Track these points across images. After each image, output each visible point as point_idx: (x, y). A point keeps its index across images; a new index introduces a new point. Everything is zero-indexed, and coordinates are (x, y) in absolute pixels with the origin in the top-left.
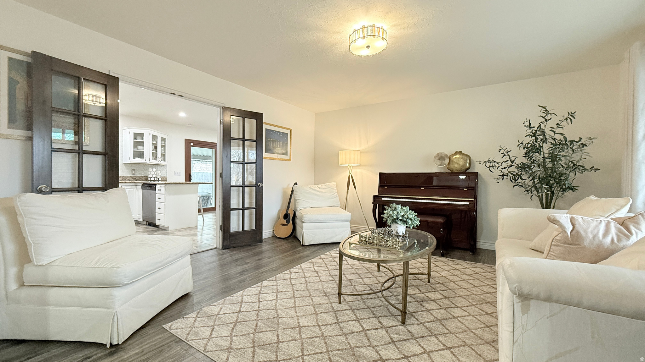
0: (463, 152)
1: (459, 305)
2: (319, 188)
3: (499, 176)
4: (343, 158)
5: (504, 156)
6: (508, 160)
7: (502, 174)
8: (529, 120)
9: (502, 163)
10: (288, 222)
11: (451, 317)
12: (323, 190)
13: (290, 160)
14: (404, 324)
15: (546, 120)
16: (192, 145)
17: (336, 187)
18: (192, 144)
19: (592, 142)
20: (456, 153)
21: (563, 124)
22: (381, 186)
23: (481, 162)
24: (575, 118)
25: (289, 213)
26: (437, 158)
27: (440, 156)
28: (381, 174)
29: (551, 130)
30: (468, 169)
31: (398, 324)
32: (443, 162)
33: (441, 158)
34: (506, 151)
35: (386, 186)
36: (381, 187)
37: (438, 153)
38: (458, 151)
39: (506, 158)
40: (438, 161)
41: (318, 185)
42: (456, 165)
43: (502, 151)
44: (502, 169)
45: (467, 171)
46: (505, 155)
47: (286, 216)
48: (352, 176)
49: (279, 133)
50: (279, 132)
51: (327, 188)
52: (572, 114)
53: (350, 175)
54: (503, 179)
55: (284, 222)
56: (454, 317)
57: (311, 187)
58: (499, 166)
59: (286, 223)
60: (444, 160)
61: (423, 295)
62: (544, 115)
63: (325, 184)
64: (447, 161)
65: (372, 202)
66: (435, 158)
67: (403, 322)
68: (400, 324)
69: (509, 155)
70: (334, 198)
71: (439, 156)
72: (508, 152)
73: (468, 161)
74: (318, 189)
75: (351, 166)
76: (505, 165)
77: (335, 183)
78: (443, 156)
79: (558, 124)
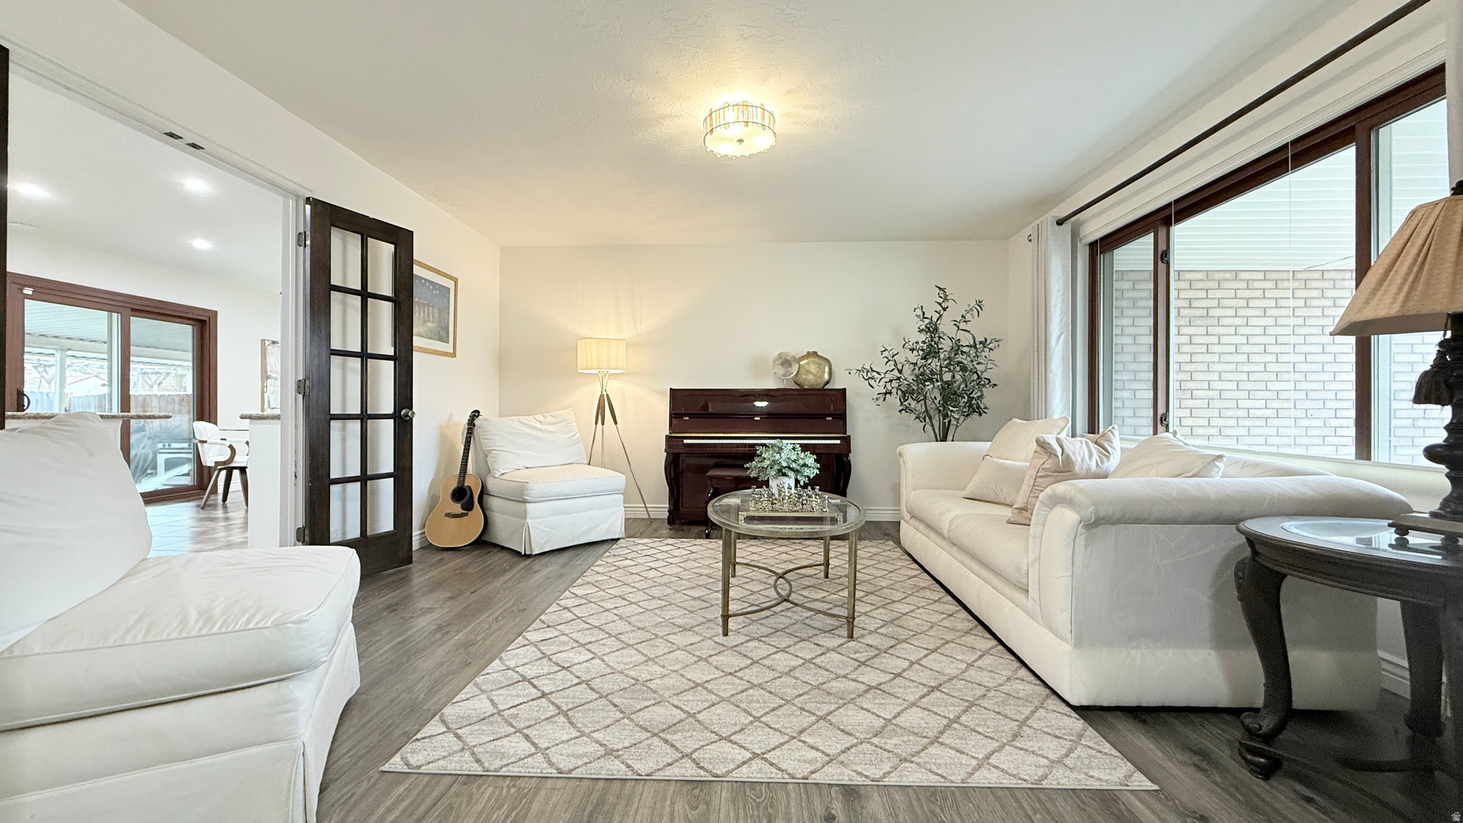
0: (819, 354)
1: (895, 599)
2: (541, 422)
3: (879, 394)
4: (587, 356)
5: (887, 362)
6: (894, 369)
7: (884, 391)
8: (922, 307)
9: (885, 374)
10: (468, 507)
11: (900, 615)
12: (550, 428)
13: (454, 355)
14: (852, 638)
15: (945, 309)
16: (30, 293)
17: (574, 420)
18: (28, 291)
19: (999, 345)
20: (809, 355)
21: (968, 317)
22: (675, 416)
23: (851, 372)
24: (982, 310)
25: (466, 484)
26: (779, 363)
27: (783, 359)
28: (674, 392)
29: (955, 324)
30: (828, 383)
31: (844, 640)
32: (789, 369)
33: (786, 362)
34: (891, 353)
35: (686, 415)
36: (675, 418)
37: (780, 353)
38: (811, 350)
39: (891, 365)
40: (780, 367)
41: (536, 416)
42: (810, 377)
43: (886, 354)
44: (886, 382)
45: (826, 387)
46: (890, 360)
47: (461, 494)
48: (607, 395)
49: (432, 285)
50: (431, 282)
51: (558, 423)
52: (979, 303)
53: (605, 394)
54: (884, 399)
55: (457, 508)
56: (904, 615)
57: (522, 420)
58: (882, 378)
59: (461, 511)
60: (790, 366)
61: (834, 596)
62: (941, 300)
63: (551, 414)
64: (795, 369)
65: (664, 448)
66: (774, 361)
67: (851, 636)
68: (846, 639)
69: (895, 361)
70: (576, 444)
71: (781, 358)
72: (894, 356)
73: (827, 370)
74: (538, 425)
75: (605, 375)
76: (889, 376)
77: (573, 412)
78: (788, 358)
79: (963, 316)
